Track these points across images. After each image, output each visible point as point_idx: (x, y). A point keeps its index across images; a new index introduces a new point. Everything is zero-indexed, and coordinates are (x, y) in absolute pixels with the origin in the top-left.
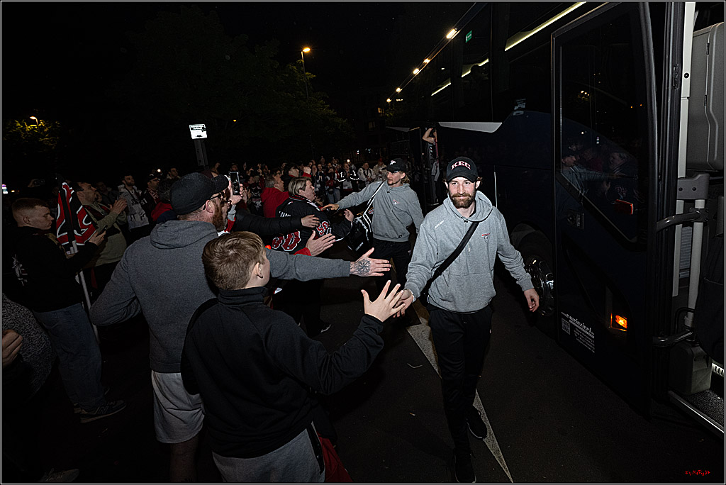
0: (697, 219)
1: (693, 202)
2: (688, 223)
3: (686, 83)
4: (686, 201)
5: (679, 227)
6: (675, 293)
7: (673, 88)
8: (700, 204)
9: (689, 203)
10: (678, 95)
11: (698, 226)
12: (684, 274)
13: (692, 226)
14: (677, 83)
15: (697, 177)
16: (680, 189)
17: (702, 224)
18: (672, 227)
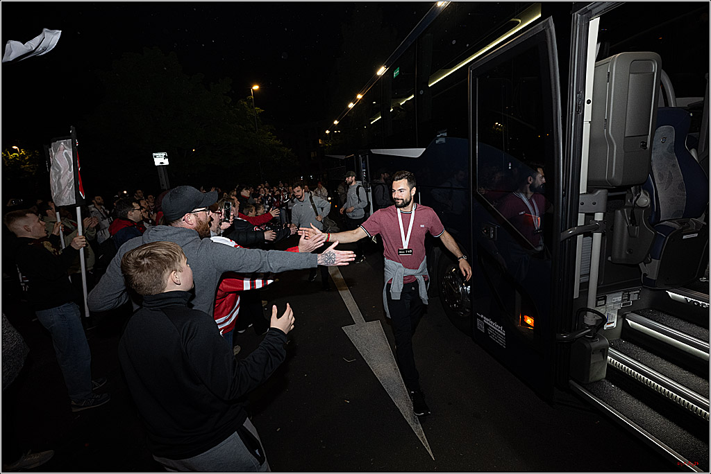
0: (596, 229)
1: (593, 215)
2: (588, 234)
3: (588, 109)
4: (586, 214)
5: (580, 237)
6: (576, 295)
7: (577, 113)
8: (599, 217)
9: (589, 216)
10: (581, 119)
11: (597, 236)
12: (584, 279)
13: (592, 236)
14: (580, 108)
15: (597, 193)
16: (582, 204)
17: (601, 234)
18: (574, 237)
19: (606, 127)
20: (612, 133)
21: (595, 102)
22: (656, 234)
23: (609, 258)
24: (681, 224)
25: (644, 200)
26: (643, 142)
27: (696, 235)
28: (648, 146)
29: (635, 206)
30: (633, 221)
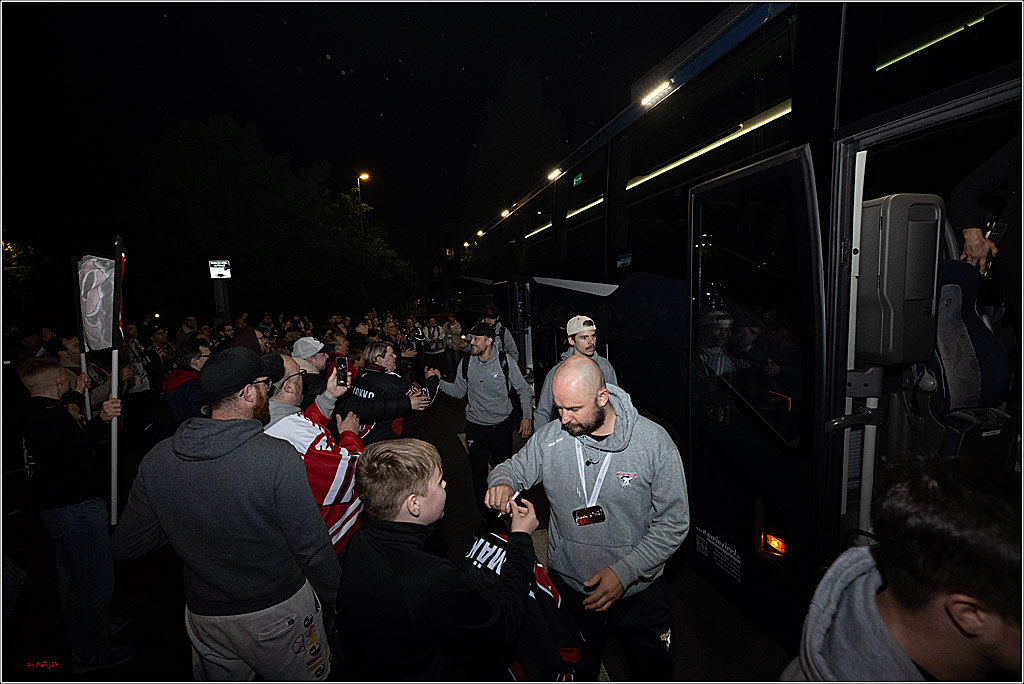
0: (869, 420)
1: (864, 400)
2: (859, 427)
3: (855, 260)
4: (854, 399)
5: (847, 430)
6: (844, 510)
8: (872, 403)
9: (859, 402)
10: (847, 275)
11: (871, 430)
12: (854, 485)
13: (863, 429)
14: (846, 260)
15: (869, 371)
16: (850, 385)
17: (875, 427)
18: (840, 430)
19: (881, 285)
20: (887, 294)
21: (862, 251)
22: (947, 428)
23: (884, 458)
24: (978, 415)
25: (930, 383)
26: (926, 307)
27: (998, 432)
28: (933, 313)
29: (917, 390)
30: (916, 410)
